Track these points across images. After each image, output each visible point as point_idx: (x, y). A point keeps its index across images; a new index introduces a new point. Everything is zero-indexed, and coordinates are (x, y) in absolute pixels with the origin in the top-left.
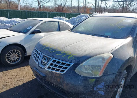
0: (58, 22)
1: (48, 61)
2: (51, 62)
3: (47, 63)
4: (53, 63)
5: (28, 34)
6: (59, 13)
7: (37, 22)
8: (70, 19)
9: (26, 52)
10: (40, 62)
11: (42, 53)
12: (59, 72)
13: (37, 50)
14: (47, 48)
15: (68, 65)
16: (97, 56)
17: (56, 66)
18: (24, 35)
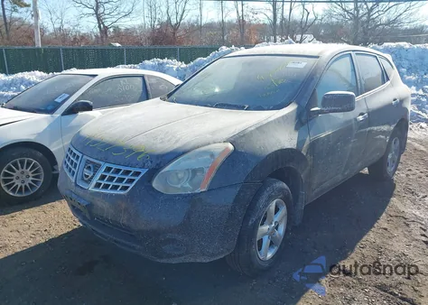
0: (143, 77)
1: (95, 172)
2: (101, 172)
3: (93, 176)
4: (104, 174)
5: (58, 114)
6: (158, 47)
7: (81, 80)
8: (192, 63)
9: (56, 163)
10: (79, 177)
11: (83, 154)
12: (118, 192)
13: (74, 151)
14: (95, 142)
15: (137, 174)
16: (197, 150)
17: (111, 179)
18: (46, 118)
